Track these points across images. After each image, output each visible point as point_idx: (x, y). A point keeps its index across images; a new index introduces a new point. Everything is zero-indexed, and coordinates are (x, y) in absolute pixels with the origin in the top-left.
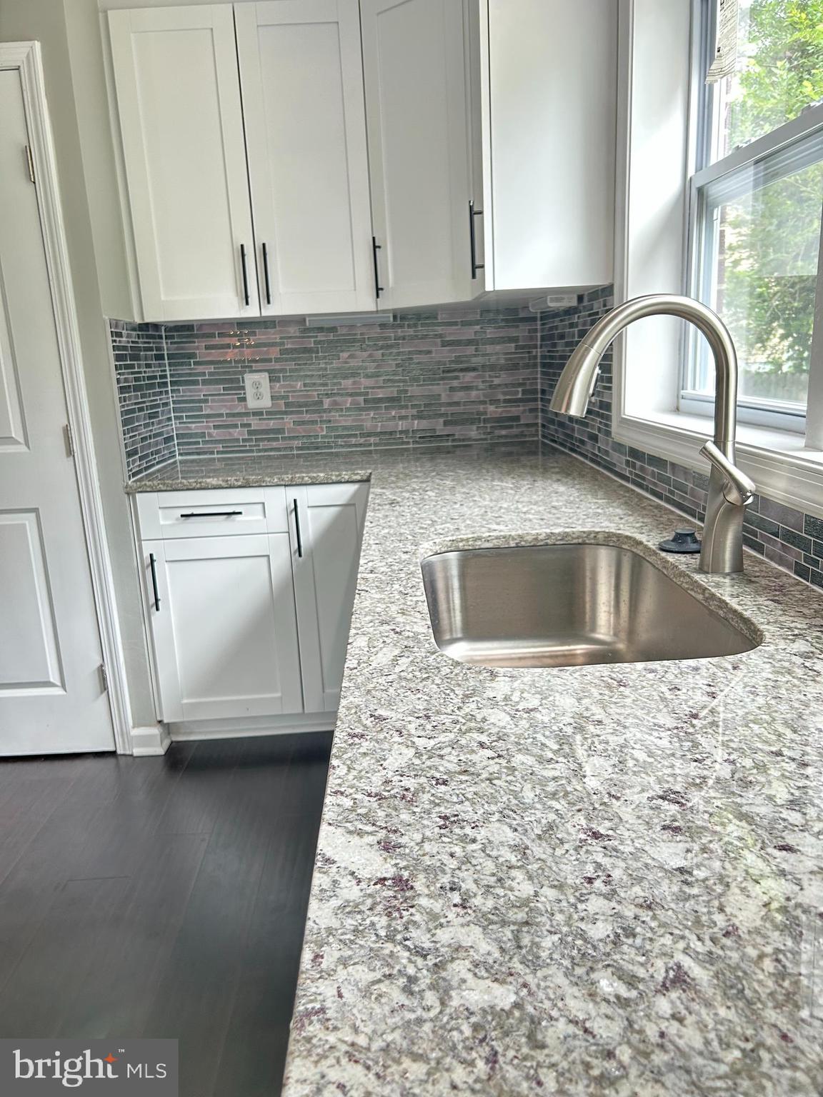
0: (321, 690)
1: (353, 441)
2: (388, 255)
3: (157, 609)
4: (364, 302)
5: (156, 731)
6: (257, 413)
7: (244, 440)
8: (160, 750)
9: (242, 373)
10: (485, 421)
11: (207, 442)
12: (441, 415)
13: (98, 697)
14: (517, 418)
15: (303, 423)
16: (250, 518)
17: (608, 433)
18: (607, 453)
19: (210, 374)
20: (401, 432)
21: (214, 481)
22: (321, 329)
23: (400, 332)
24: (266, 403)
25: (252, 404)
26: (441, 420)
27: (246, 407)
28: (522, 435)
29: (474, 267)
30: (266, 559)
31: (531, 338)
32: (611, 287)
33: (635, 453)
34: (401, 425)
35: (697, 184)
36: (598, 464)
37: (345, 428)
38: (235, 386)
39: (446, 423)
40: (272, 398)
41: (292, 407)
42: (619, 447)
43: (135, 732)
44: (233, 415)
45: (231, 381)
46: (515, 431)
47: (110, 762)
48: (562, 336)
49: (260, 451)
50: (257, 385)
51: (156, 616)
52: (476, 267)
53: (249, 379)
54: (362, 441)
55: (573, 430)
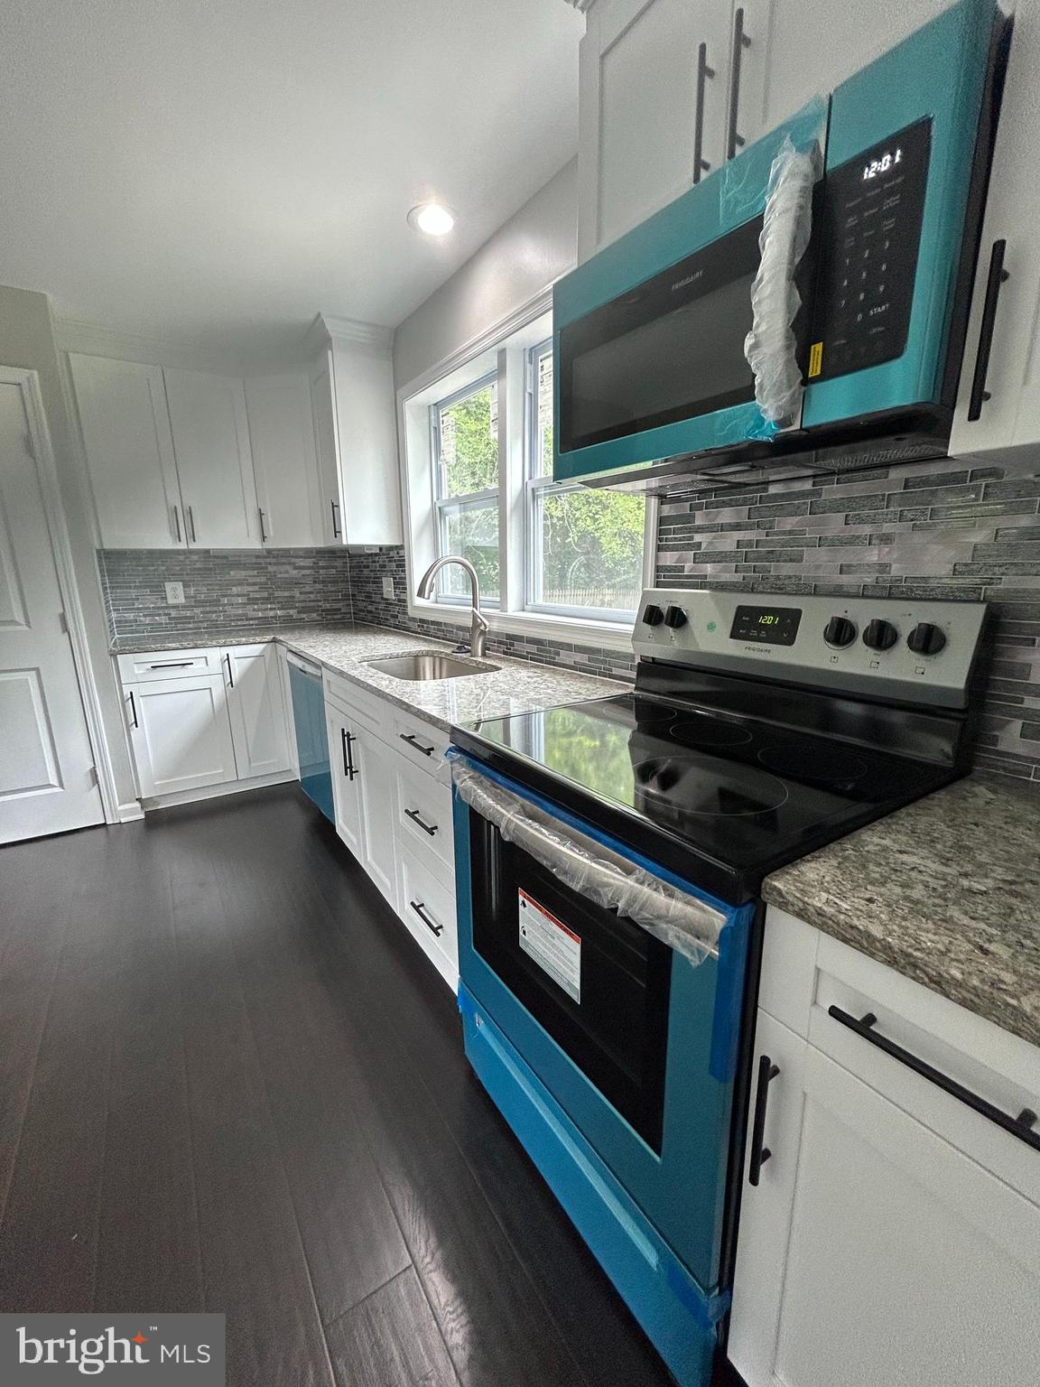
0: (247, 763)
1: (239, 623)
2: (269, 519)
3: (137, 726)
4: (255, 544)
5: (138, 805)
6: (175, 607)
7: (166, 624)
8: (142, 816)
9: (163, 582)
10: (322, 611)
11: (139, 625)
12: (296, 608)
13: (90, 789)
14: (339, 609)
15: (207, 613)
16: (199, 666)
17: (406, 614)
18: (405, 623)
19: (140, 582)
20: (271, 617)
21: (173, 645)
22: (217, 557)
23: (268, 560)
24: (182, 600)
25: (171, 601)
26: (296, 610)
27: (167, 603)
28: (343, 618)
29: (335, 532)
30: (208, 691)
31: (344, 567)
32: (402, 547)
33: (422, 621)
34: (272, 613)
35: (438, 505)
36: (400, 629)
37: (235, 615)
38: (159, 590)
39: (299, 612)
40: (186, 597)
41: (200, 603)
42: (414, 619)
43: (120, 808)
44: (159, 608)
45: (157, 587)
46: (339, 616)
47: (101, 831)
48: (368, 567)
49: (178, 630)
50: (174, 589)
51: (135, 732)
52: (337, 532)
53: (169, 586)
54: (247, 623)
55: (379, 613)
